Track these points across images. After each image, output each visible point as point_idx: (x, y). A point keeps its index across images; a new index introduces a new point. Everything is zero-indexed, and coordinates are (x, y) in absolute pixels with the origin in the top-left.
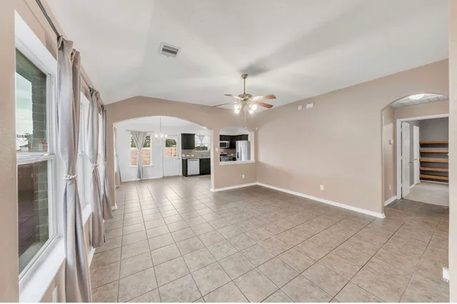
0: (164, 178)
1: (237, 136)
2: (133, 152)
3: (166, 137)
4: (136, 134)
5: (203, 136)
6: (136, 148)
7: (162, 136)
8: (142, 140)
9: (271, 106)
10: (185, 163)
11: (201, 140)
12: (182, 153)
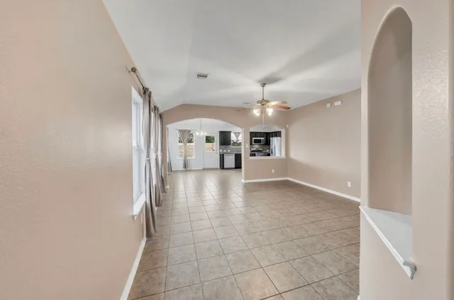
0: (204, 169)
1: (272, 133)
2: (180, 147)
3: (206, 134)
4: (183, 132)
5: (239, 133)
6: (182, 144)
7: (202, 134)
8: (186, 137)
9: (289, 108)
10: (222, 157)
11: (237, 137)
12: (220, 149)
